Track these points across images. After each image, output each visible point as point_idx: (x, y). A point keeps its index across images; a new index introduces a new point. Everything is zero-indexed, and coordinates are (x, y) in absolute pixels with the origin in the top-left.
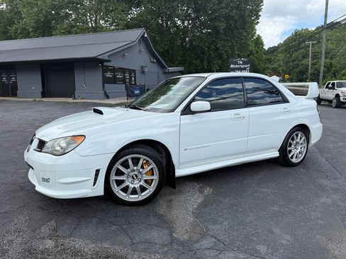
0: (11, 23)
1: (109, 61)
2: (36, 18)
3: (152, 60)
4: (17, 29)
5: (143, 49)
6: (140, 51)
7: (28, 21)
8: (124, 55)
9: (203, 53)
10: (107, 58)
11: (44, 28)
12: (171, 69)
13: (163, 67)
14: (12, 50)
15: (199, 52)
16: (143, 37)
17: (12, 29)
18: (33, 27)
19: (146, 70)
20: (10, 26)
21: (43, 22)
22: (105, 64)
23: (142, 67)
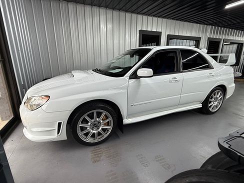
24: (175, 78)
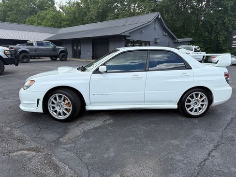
0: (85, 14)
1: (130, 36)
2: (97, 10)
3: (164, 34)
4: (88, 18)
5: (157, 26)
6: (155, 28)
7: (93, 13)
8: (142, 31)
9: (212, 26)
10: (128, 35)
11: (102, 17)
12: (180, 40)
13: (173, 38)
14: (79, 32)
15: (208, 26)
16: (157, 18)
17: (85, 18)
18: (96, 16)
19: (158, 41)
20: (85, 17)
21: (102, 12)
22: (127, 38)
23: (155, 39)
24: (137, 75)
